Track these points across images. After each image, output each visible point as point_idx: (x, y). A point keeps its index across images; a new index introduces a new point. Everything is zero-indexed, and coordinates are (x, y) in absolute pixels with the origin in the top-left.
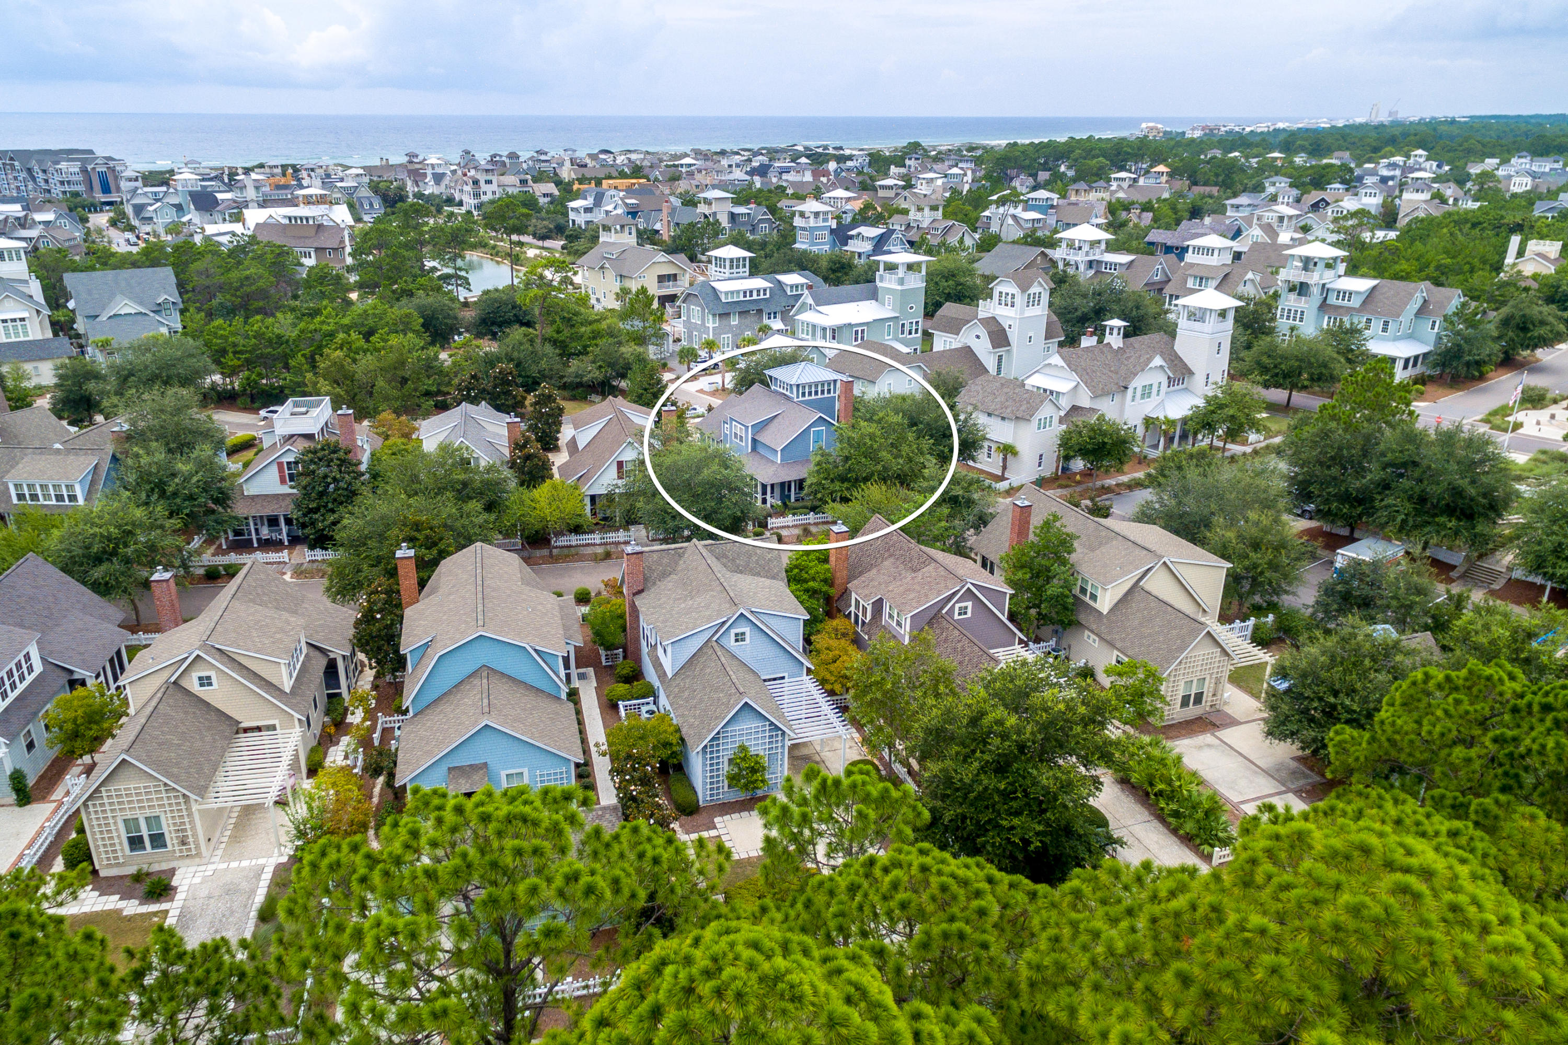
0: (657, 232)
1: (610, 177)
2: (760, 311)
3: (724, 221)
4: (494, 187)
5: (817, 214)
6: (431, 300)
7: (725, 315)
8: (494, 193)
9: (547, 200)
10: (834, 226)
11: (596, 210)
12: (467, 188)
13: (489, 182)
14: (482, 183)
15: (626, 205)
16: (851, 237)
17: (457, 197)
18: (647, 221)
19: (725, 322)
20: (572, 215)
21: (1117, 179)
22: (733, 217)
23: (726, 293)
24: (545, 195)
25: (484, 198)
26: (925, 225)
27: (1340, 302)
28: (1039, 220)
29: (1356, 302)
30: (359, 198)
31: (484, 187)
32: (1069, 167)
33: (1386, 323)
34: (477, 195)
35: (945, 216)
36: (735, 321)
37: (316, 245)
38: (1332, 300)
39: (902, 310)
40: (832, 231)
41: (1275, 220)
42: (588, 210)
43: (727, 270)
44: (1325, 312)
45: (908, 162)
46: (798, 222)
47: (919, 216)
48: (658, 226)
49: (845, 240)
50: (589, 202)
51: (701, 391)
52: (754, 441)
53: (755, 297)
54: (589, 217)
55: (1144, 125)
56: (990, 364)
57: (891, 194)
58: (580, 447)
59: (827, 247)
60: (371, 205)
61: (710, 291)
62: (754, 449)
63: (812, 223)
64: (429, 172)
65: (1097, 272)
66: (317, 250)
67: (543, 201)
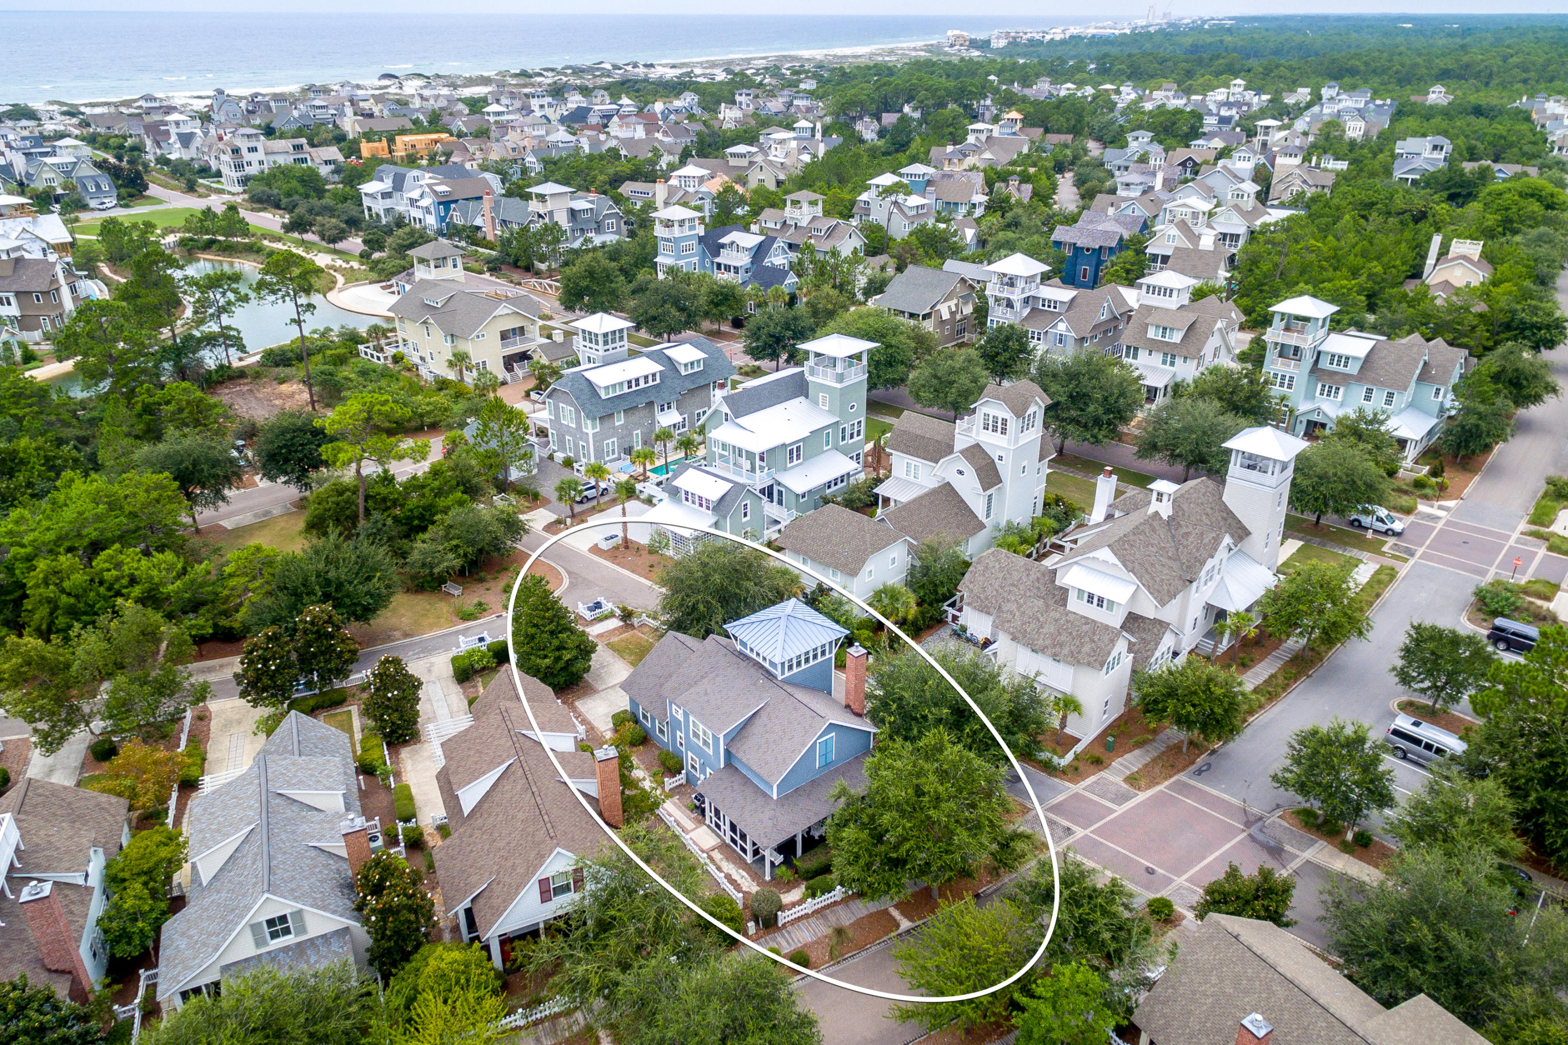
0: (478, 228)
1: (403, 132)
2: (650, 404)
3: (562, 220)
4: (260, 155)
5: (682, 223)
6: (187, 442)
7: (606, 417)
8: (261, 163)
9: (332, 167)
10: (702, 233)
11: (397, 195)
12: (226, 158)
13: (253, 150)
14: (244, 151)
15: (435, 192)
16: (723, 246)
17: (214, 165)
18: (465, 215)
19: (607, 424)
20: (366, 202)
21: (974, 131)
22: (573, 213)
23: (607, 388)
24: (326, 162)
25: (253, 170)
26: (804, 223)
27: (1334, 367)
28: (923, 206)
29: (1353, 369)
30: (80, 179)
31: (247, 156)
32: (915, 109)
33: (1390, 395)
34: (239, 166)
35: (827, 213)
36: (620, 421)
37: (15, 287)
38: (1324, 364)
39: (842, 412)
40: (701, 239)
41: (1189, 216)
42: (386, 195)
43: (601, 347)
44: (1318, 380)
45: (738, 98)
46: (659, 231)
47: (797, 213)
48: (478, 222)
49: (717, 249)
50: (386, 185)
51: (595, 549)
52: (728, 753)
53: (642, 385)
54: (388, 203)
55: (950, 33)
56: (978, 506)
57: (744, 162)
58: (466, 811)
59: (695, 260)
60: (98, 186)
61: (584, 386)
62: (729, 764)
63: (677, 232)
64: (173, 130)
65: (1033, 309)
66: (18, 294)
67: (324, 171)
